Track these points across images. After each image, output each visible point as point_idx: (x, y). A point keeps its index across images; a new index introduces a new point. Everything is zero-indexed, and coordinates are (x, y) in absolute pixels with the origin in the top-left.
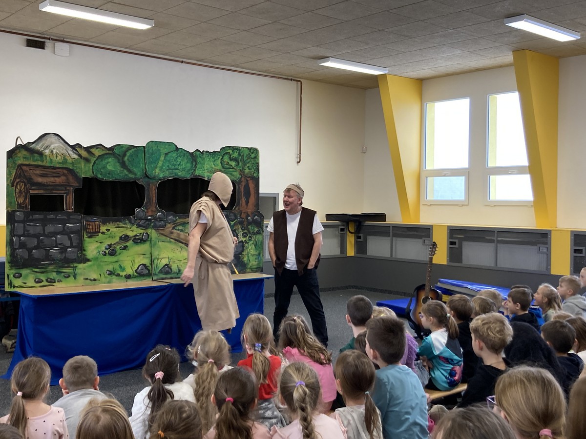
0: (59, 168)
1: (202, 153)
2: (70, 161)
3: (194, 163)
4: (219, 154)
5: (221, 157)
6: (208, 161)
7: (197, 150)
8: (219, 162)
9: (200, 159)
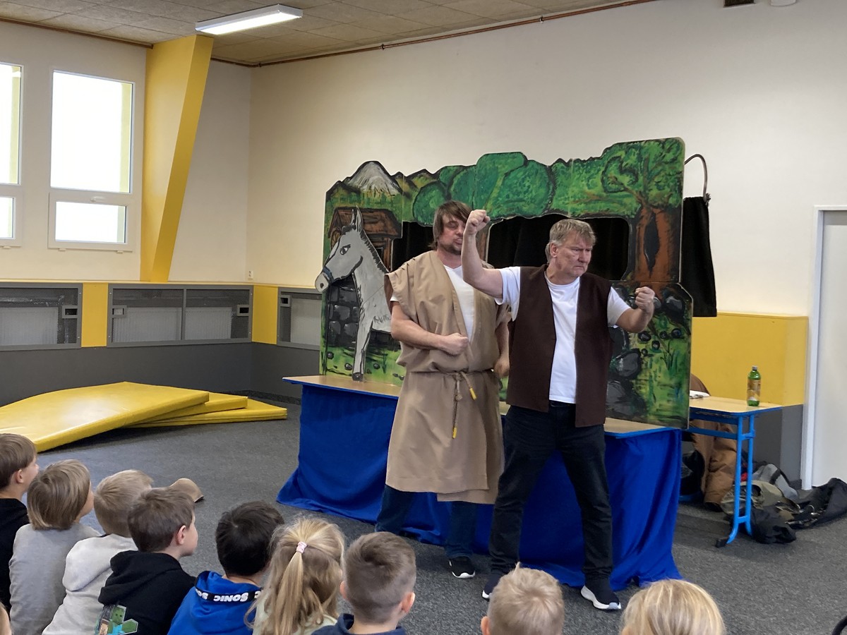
0: (377, 210)
1: (568, 165)
2: (389, 199)
3: (551, 187)
4: (601, 161)
5: (603, 169)
6: (578, 179)
7: (560, 161)
8: (597, 180)
9: (563, 176)
